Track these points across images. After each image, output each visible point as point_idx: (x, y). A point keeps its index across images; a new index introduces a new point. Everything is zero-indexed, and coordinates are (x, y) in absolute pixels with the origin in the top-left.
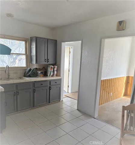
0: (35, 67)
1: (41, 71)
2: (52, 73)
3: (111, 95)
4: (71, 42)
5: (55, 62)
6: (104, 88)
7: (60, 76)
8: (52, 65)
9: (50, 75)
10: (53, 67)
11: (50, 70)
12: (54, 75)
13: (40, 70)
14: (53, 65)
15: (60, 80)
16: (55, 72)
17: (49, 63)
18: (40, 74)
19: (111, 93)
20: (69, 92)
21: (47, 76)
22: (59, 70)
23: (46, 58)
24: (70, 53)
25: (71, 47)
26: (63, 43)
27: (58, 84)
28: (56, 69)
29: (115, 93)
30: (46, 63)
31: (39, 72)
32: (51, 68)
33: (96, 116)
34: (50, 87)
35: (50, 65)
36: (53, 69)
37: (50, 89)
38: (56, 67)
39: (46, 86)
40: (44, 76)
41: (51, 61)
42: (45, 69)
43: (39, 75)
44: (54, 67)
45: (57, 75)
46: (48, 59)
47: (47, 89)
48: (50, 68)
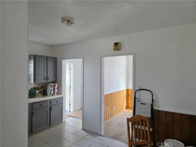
0: (33, 87)
1: (40, 91)
2: (52, 92)
3: (114, 110)
4: (71, 60)
5: (55, 80)
6: (107, 103)
7: (61, 94)
8: (52, 83)
9: (50, 93)
10: (53, 85)
11: (50, 89)
12: (54, 94)
13: (38, 89)
14: (54, 83)
15: (62, 98)
16: (56, 91)
17: (49, 81)
18: (38, 93)
19: (114, 107)
20: (71, 111)
21: (47, 95)
22: (60, 88)
23: (45, 76)
24: (70, 69)
25: (71, 64)
26: (63, 61)
27: (60, 103)
28: (57, 87)
29: (118, 107)
30: (46, 81)
31: (37, 92)
32: (52, 86)
33: (102, 133)
34: (50, 107)
35: (50, 83)
36: (54, 88)
37: (50, 110)
38: (57, 85)
39: (47, 107)
40: (43, 95)
41: (51, 79)
42: (44, 88)
43: (37, 95)
44: (55, 85)
45: (57, 94)
46: (47, 77)
47: (47, 110)
48: (50, 87)
